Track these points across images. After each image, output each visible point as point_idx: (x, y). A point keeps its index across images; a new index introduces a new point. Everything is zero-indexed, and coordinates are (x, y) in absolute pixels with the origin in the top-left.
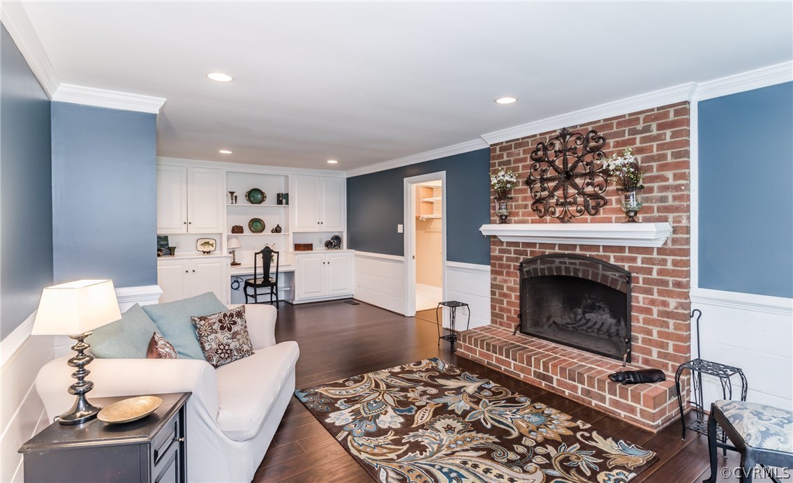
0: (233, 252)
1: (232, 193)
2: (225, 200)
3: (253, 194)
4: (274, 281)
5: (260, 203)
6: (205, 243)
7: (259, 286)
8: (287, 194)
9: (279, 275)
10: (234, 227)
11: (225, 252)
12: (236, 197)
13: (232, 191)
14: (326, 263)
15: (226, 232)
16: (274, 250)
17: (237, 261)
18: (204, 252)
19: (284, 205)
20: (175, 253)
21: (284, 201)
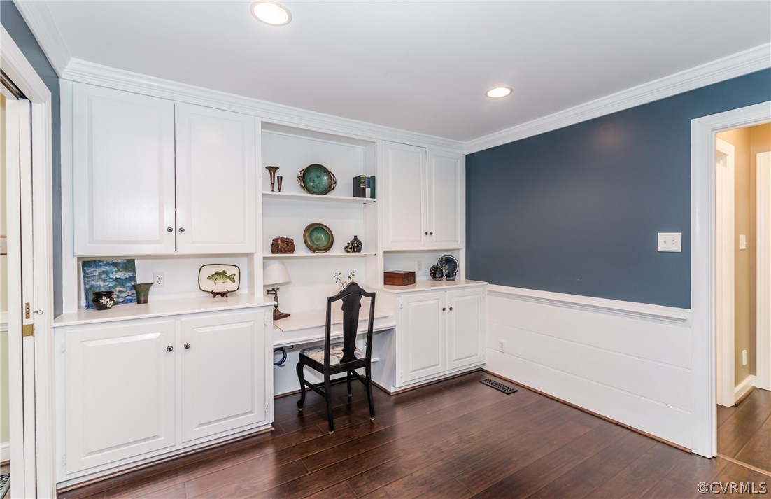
0: (272, 291)
1: (273, 170)
2: (258, 182)
3: (312, 175)
4: (363, 356)
5: (325, 193)
6: (217, 273)
7: (336, 369)
8: (373, 178)
9: (374, 337)
10: (275, 241)
11: (259, 292)
12: (280, 179)
13: (272, 165)
14: (447, 309)
15: (261, 250)
16: (367, 291)
17: (282, 310)
18: (215, 294)
19: (368, 199)
20: (150, 298)
21: (368, 190)
